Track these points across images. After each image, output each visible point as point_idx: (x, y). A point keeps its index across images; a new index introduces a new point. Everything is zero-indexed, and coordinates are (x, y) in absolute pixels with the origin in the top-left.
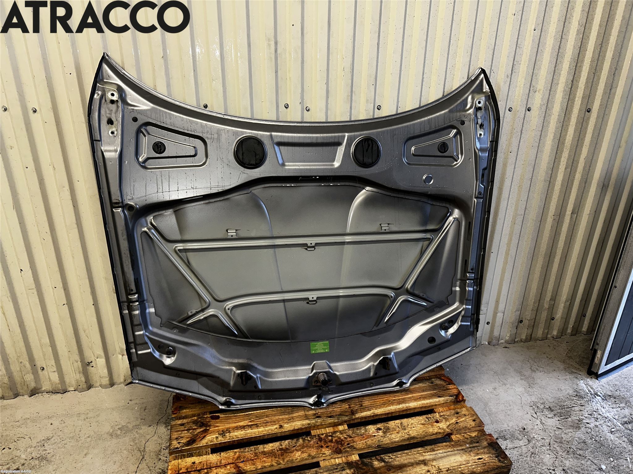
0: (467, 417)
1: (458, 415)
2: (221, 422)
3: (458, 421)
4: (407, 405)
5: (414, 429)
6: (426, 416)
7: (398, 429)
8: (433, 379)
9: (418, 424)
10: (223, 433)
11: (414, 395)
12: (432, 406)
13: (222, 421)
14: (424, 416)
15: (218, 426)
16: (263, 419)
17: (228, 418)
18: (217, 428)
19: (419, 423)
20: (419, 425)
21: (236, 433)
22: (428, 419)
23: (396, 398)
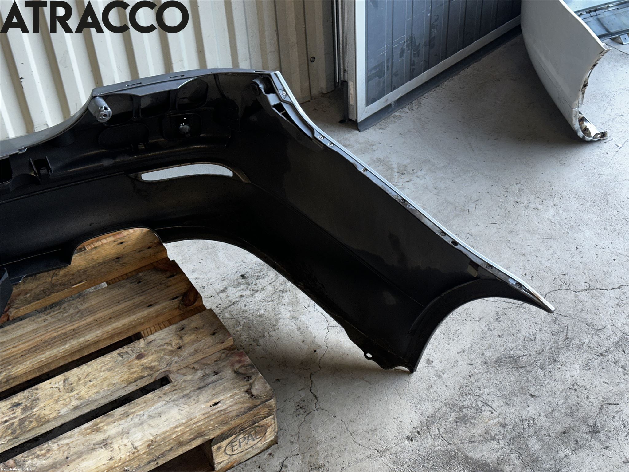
0: (201, 330)
1: (183, 332)
3: (181, 344)
4: (81, 340)
5: (91, 383)
6: (118, 351)
7: (57, 394)
8: (141, 274)
9: (101, 371)
11: (97, 316)
12: (135, 327)
14: (115, 353)
19: (103, 369)
20: (102, 374)
22: (122, 357)
23: (60, 333)
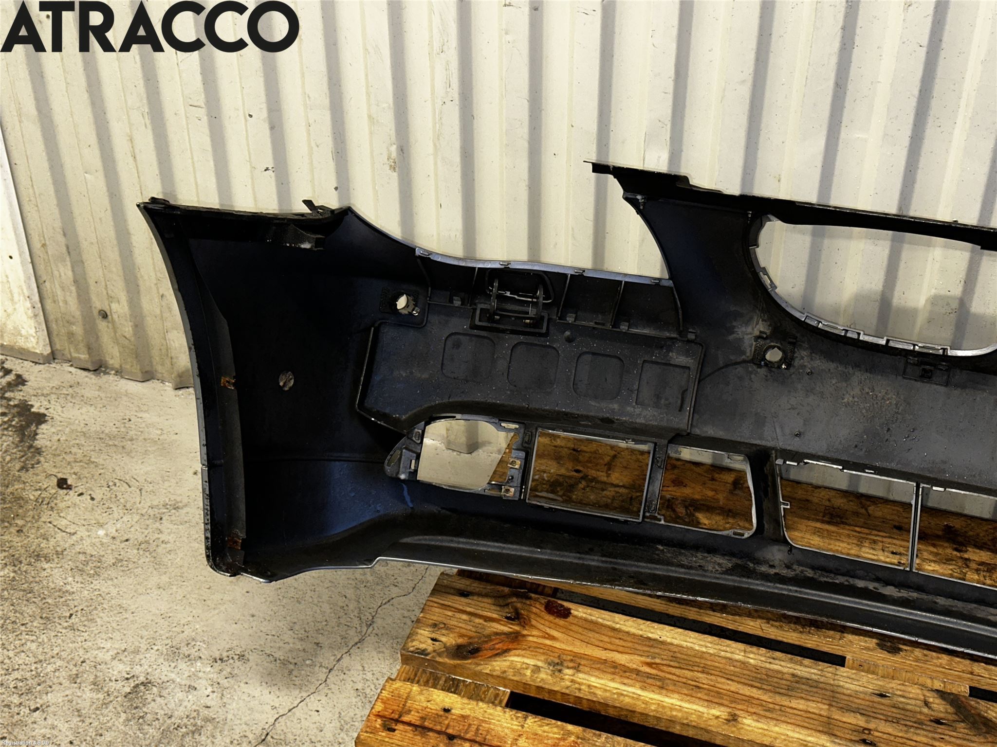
2: (566, 630)
10: (557, 666)
13: (574, 628)
15: (553, 638)
16: (689, 674)
17: (592, 626)
18: (548, 642)
21: (593, 679)
